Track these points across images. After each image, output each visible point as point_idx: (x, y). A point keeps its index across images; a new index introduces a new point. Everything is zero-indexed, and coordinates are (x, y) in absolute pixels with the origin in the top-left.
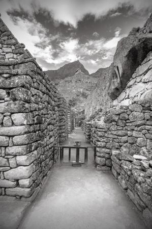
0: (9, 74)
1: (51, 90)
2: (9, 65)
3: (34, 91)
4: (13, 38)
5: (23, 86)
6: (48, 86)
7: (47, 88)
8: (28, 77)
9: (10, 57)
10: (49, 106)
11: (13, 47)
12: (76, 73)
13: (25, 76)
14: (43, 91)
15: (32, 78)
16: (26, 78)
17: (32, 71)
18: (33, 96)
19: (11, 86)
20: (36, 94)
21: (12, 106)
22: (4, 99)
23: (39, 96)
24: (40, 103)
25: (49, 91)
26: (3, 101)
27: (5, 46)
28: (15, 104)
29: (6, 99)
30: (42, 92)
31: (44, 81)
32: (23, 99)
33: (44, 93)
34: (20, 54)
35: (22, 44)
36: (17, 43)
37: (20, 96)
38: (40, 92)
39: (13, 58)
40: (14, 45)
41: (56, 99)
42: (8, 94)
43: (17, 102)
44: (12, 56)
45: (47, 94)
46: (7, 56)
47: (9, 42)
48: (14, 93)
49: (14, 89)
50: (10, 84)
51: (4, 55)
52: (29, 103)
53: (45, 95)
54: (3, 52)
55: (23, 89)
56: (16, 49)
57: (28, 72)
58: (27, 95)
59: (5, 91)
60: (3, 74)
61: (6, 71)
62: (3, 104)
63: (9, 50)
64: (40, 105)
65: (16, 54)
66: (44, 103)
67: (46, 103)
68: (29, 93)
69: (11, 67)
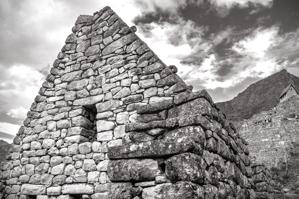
0: (160, 127)
1: (239, 149)
2: (157, 112)
3: (209, 157)
4: (158, 60)
5: (192, 150)
6: (232, 142)
7: (231, 148)
8: (198, 129)
9: (151, 94)
10: (239, 187)
11: (157, 76)
12: (281, 101)
13: (191, 129)
14: (225, 154)
15: (205, 130)
16: (195, 131)
17: (203, 115)
18: (207, 168)
19: (169, 152)
20: (212, 164)
21: (171, 192)
22: (154, 179)
23: (218, 167)
24: (221, 183)
25: (236, 153)
26: (153, 183)
27: (143, 77)
28: (177, 189)
29: (158, 178)
30: (224, 157)
31: (224, 131)
32: (192, 178)
33: (226, 159)
34: (170, 85)
35: (172, 67)
36: (164, 66)
37: (187, 170)
38: (220, 158)
39: (157, 95)
40: (159, 72)
41: (249, 170)
42: (162, 167)
43: (180, 184)
44: (154, 93)
45: (233, 161)
46: (147, 94)
47: (151, 68)
48: (174, 164)
49: (175, 158)
50: (166, 148)
51: (142, 93)
52: (202, 184)
53: (229, 163)
54: (141, 88)
55: (193, 155)
56: (162, 78)
57: (199, 119)
58: (200, 168)
59: (156, 162)
60: (151, 128)
61: (155, 123)
62: (153, 188)
63: (151, 82)
64: (222, 188)
65: (163, 87)
66: (227, 183)
67: (231, 182)
68: (203, 162)
69: (162, 114)
